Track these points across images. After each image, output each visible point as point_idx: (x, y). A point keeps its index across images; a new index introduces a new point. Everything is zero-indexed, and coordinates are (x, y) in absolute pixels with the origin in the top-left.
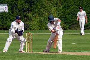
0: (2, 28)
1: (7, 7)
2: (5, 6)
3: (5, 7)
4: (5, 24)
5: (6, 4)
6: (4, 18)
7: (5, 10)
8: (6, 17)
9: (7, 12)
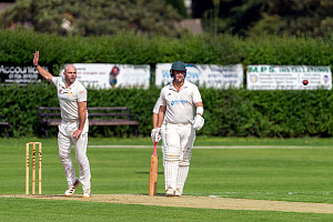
0: (315, 132)
1: (329, 74)
2: (325, 73)
3: (323, 74)
4: (323, 121)
5: (329, 68)
6: (321, 104)
7: (323, 83)
8: (327, 104)
9: (330, 89)
